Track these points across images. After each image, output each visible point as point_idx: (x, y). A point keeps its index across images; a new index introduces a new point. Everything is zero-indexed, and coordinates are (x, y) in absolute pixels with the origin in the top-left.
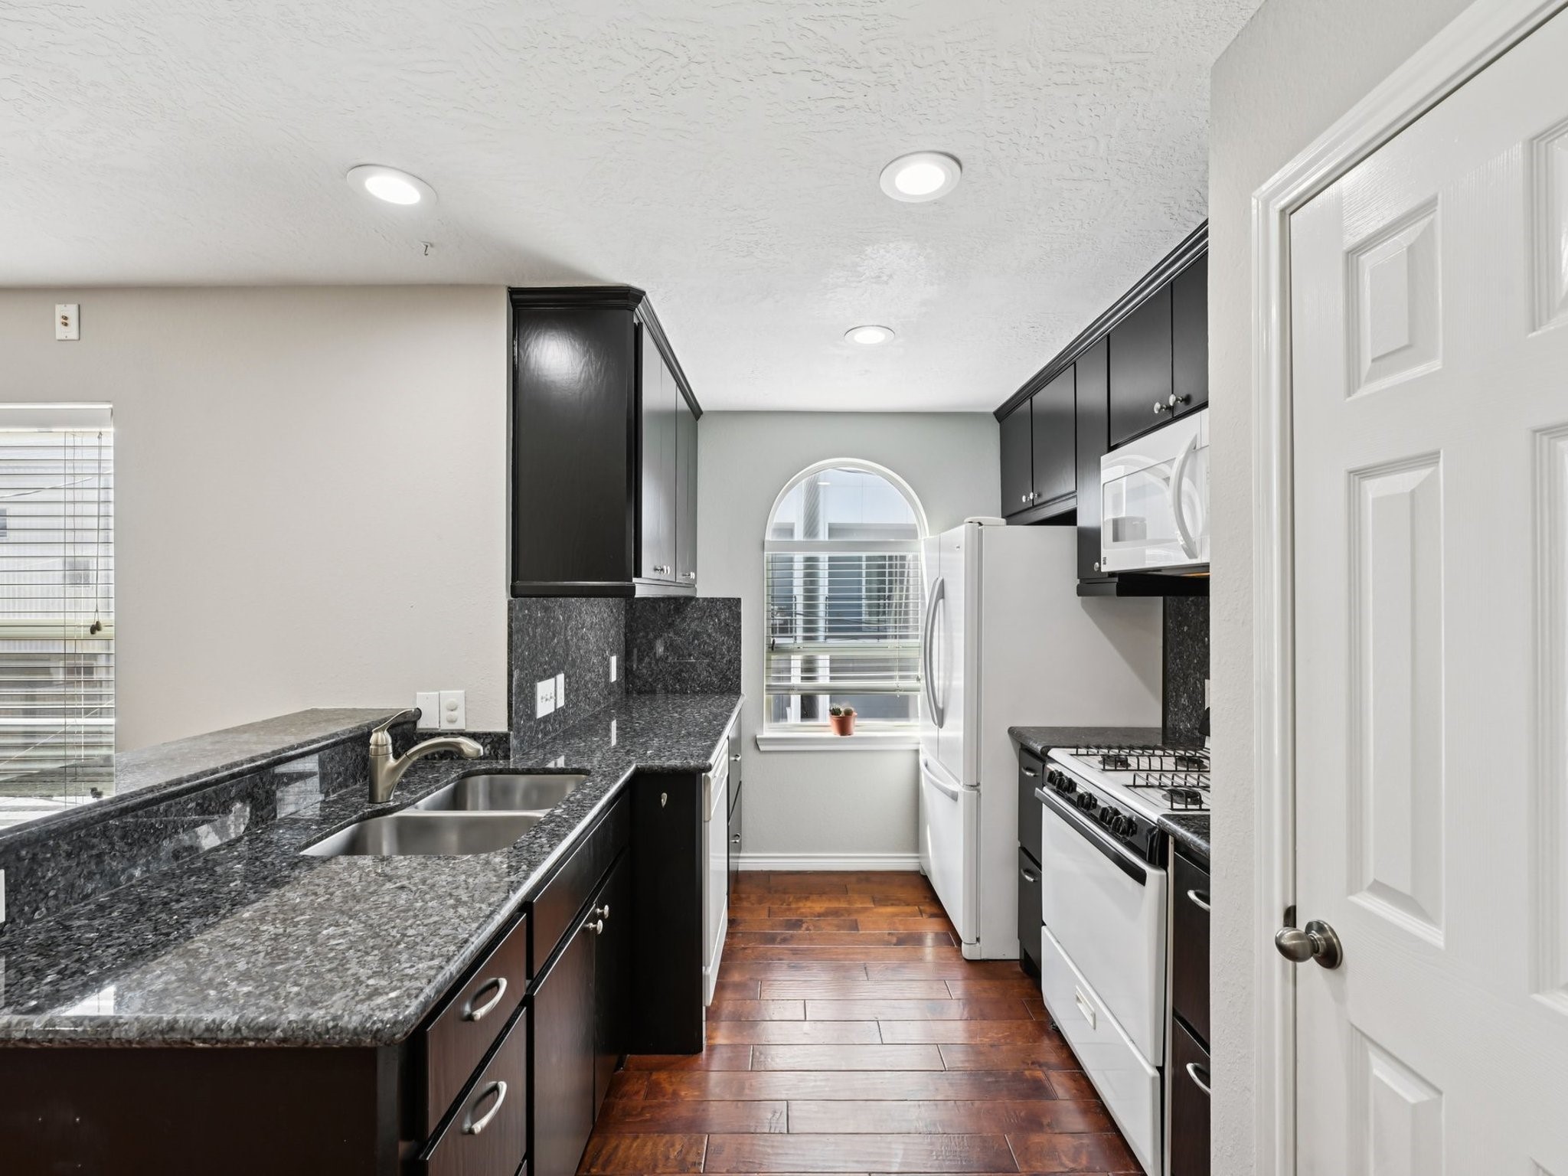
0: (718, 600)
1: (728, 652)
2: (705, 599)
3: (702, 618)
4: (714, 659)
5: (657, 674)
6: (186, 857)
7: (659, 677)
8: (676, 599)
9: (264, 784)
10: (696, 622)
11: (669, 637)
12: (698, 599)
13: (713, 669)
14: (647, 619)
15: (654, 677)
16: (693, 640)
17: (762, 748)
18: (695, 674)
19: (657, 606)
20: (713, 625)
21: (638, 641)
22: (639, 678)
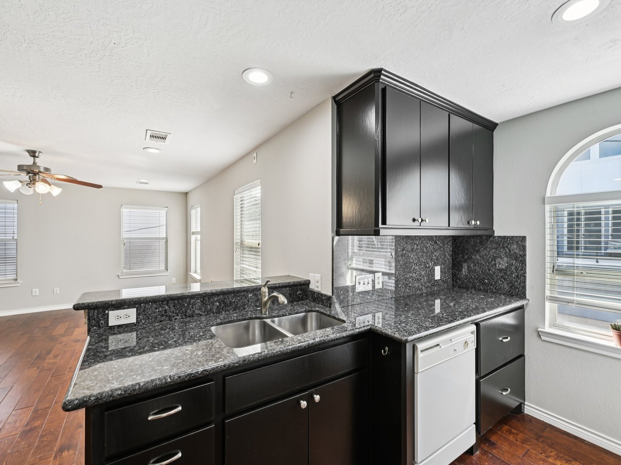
0: (508, 237)
1: (516, 270)
2: (499, 237)
3: (497, 248)
4: (506, 274)
5: (470, 279)
6: (196, 317)
7: (470, 280)
8: (480, 236)
9: (229, 298)
10: (493, 250)
11: (476, 258)
12: (495, 237)
13: (504, 280)
14: (464, 248)
15: (467, 280)
16: (492, 261)
17: (543, 338)
18: (493, 282)
19: (470, 241)
20: (505, 253)
21: (459, 259)
22: (459, 279)
